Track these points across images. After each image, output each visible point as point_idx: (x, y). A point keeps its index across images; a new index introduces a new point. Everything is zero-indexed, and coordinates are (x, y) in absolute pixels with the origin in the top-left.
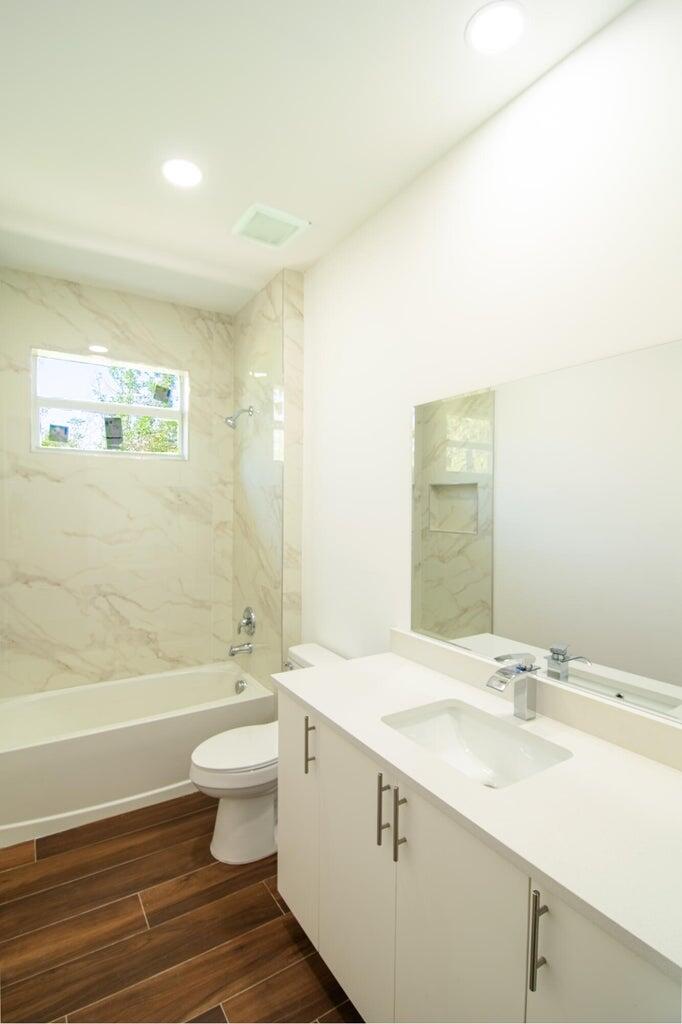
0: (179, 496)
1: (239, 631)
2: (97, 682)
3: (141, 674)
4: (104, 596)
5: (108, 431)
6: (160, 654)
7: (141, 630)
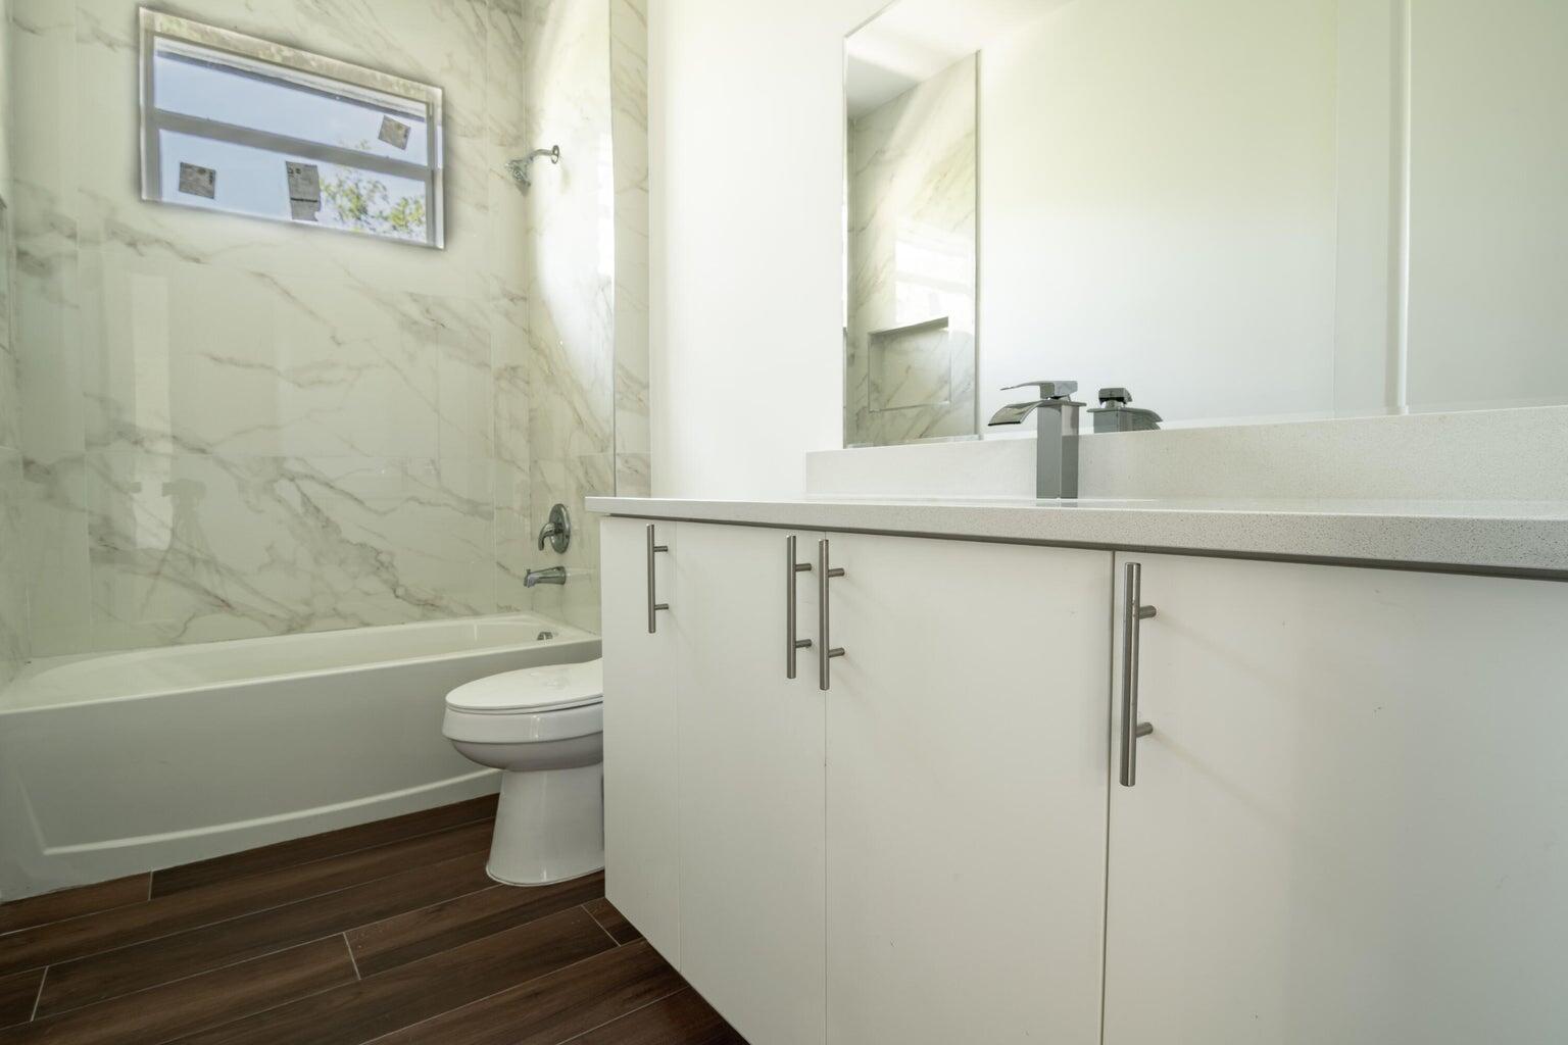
0: (428, 311)
1: (542, 546)
2: (283, 634)
3: (367, 625)
4: (292, 480)
5: (293, 187)
6: (400, 591)
7: (362, 545)
